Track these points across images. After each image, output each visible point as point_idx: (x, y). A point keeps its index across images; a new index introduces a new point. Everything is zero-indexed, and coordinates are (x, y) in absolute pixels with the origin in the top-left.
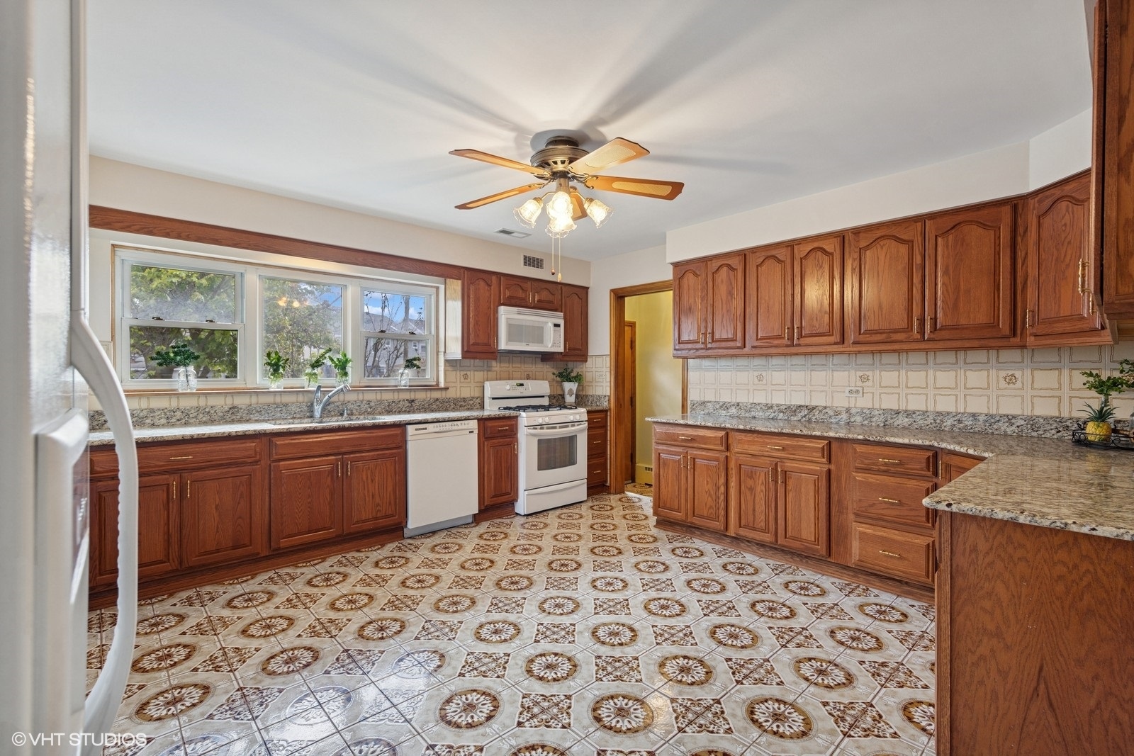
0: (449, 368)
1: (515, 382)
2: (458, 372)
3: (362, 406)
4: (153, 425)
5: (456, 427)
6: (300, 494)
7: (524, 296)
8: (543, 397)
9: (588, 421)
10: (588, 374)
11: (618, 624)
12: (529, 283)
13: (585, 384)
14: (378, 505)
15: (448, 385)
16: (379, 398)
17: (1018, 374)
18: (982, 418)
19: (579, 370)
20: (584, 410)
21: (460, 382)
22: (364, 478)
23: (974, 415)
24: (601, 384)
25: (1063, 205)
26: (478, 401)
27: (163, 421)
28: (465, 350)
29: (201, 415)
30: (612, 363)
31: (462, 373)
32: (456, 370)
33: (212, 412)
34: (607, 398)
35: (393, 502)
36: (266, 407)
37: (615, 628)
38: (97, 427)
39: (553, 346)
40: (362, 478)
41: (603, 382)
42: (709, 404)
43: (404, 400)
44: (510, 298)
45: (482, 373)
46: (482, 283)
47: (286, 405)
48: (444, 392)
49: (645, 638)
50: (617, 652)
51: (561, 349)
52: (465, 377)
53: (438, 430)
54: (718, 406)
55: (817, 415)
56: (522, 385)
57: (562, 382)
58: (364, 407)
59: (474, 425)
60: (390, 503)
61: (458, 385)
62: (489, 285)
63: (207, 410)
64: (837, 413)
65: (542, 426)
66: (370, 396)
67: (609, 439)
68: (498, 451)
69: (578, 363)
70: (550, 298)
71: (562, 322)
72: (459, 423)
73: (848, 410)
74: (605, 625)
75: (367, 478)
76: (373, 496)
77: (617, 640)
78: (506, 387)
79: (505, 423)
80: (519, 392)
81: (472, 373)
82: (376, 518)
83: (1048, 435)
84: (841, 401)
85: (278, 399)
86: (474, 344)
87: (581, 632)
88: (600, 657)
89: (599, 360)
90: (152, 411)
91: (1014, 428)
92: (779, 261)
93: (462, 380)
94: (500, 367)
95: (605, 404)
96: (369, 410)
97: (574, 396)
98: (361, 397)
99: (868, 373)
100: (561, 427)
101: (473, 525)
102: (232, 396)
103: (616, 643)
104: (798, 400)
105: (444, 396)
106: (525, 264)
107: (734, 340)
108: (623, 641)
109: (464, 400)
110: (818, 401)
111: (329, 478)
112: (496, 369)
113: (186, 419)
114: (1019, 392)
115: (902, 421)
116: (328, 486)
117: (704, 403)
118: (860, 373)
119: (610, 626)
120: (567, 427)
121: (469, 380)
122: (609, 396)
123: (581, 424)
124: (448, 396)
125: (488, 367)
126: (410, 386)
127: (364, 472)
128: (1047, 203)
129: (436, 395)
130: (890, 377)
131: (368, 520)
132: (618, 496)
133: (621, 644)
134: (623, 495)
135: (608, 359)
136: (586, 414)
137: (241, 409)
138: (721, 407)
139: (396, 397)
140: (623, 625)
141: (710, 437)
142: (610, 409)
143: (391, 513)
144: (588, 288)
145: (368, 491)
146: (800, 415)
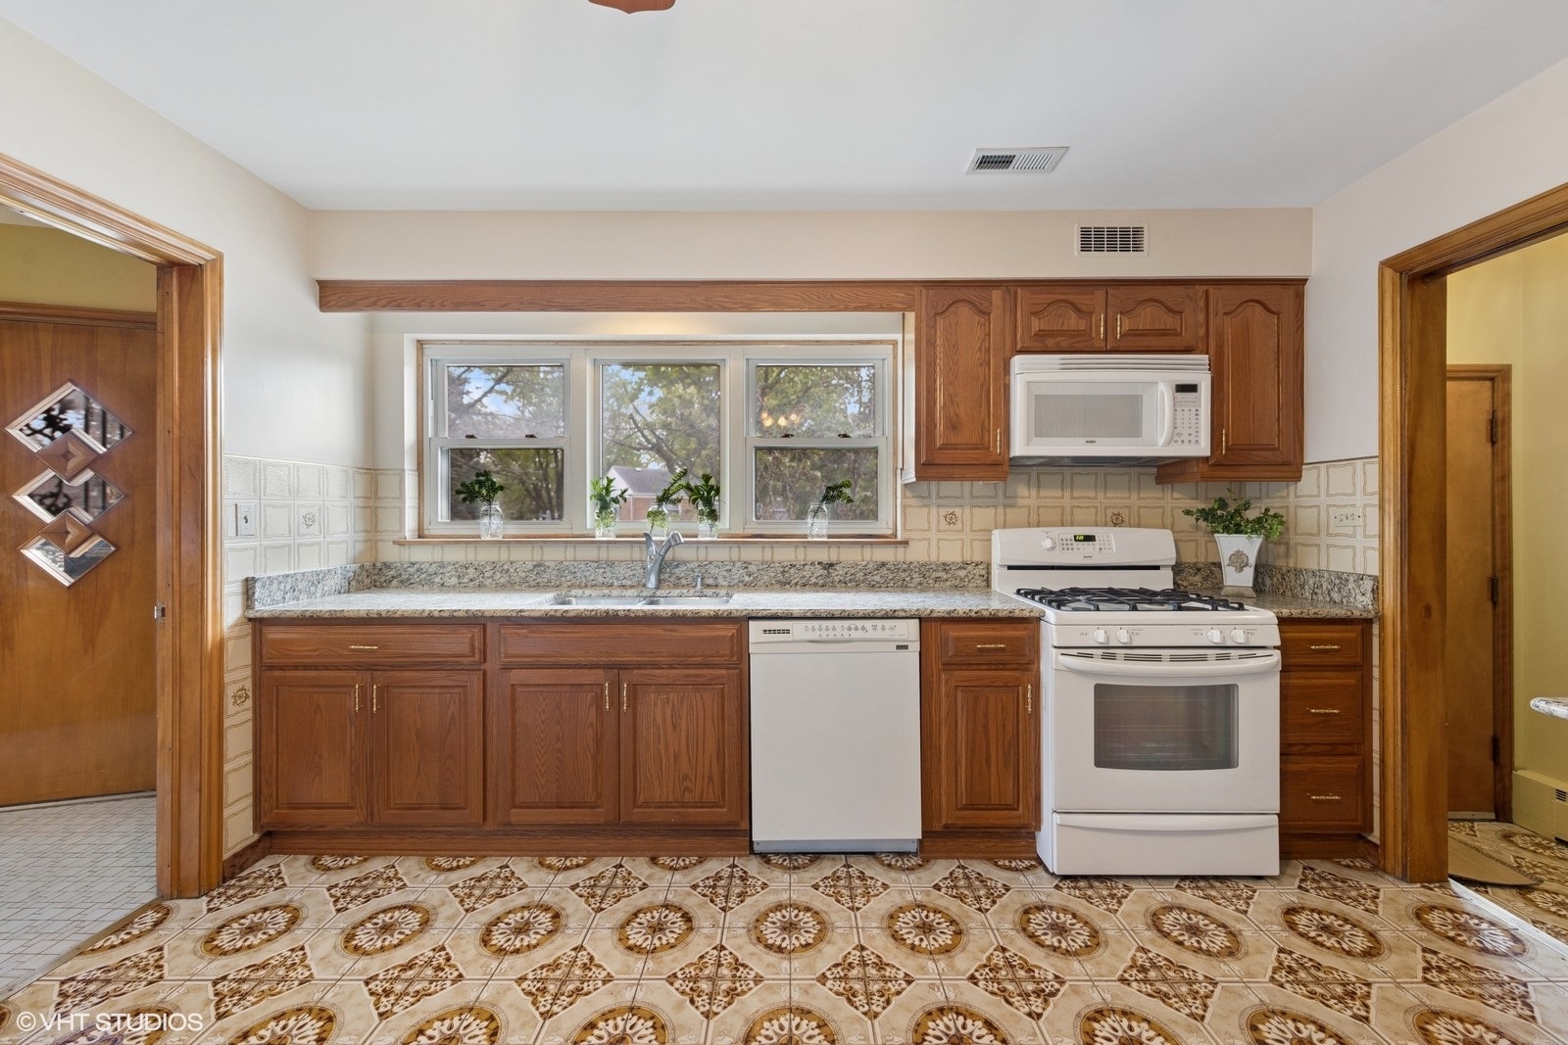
0: (914, 502)
1: (1070, 532)
2: (934, 510)
3: (734, 570)
4: (443, 585)
5: (860, 634)
6: (542, 732)
7: (1082, 328)
8: (1157, 568)
9: (1284, 648)
10: (1301, 513)
12: (1100, 294)
13: (1294, 539)
14: (686, 778)
15: (908, 536)
16: (768, 557)
19: (1275, 504)
20: (1268, 616)
21: (939, 531)
22: (659, 720)
24: (1349, 542)
26: (981, 570)
27: (454, 580)
28: (923, 461)
29: (498, 575)
30: (1390, 480)
31: (943, 511)
32: (927, 506)
33: (512, 570)
34: (1368, 585)
35: (716, 779)
36: (583, 566)
38: (385, 584)
39: (1170, 441)
40: (655, 720)
41: (1354, 535)
43: (812, 564)
44: (1042, 334)
45: (992, 511)
46: (964, 311)
47: (611, 564)
48: (901, 550)
51: (1203, 448)
52: (951, 519)
53: (815, 636)
56: (1089, 538)
57: (1213, 533)
58: (738, 573)
59: (910, 630)
60: (711, 778)
61: (934, 536)
62: (986, 314)
63: (506, 567)
65: (1108, 651)
66: (752, 554)
67: (1376, 703)
68: (977, 698)
69: (1274, 485)
70: (1169, 321)
71: (1204, 381)
72: (868, 624)
75: (664, 721)
76: (676, 758)
78: (1042, 544)
79: (998, 634)
80: (1080, 554)
81: (967, 511)
82: (684, 805)
85: (604, 554)
86: (944, 447)
89: (1340, 476)
90: (442, 565)
93: (944, 524)
94: (1039, 497)
95: (1361, 602)
96: (747, 579)
97: (1248, 574)
98: (735, 556)
100: (1174, 659)
101: (914, 861)
102: (575, 547)
105: (901, 558)
106: (1085, 248)
109: (945, 567)
111: (593, 710)
112: (1025, 502)
113: (481, 579)
116: (591, 725)
120: (1203, 658)
121: (959, 526)
122: (1375, 579)
123: (1254, 656)
124: (909, 559)
125: (1006, 497)
126: (829, 537)
127: (659, 707)
129: (885, 554)
131: (666, 805)
132: (1415, 894)
134: (1436, 895)
135: (1374, 469)
136: (1276, 629)
137: (549, 567)
139: (801, 556)
142: (1381, 619)
143: (711, 798)
144: (1304, 281)
145: (667, 746)
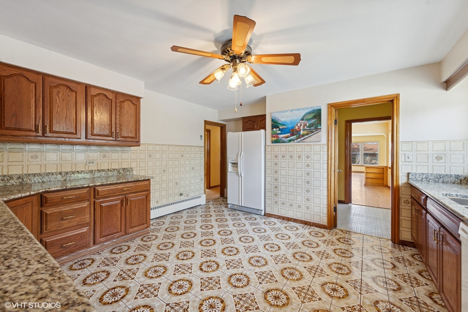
11: (208, 272)
37: (209, 269)
49: (196, 266)
50: (208, 259)
74: (214, 271)
77: (208, 264)
87: (224, 265)
88: (215, 256)
103: (209, 262)
108: (206, 264)
119: (211, 270)
133: (207, 262)
140: (205, 271)
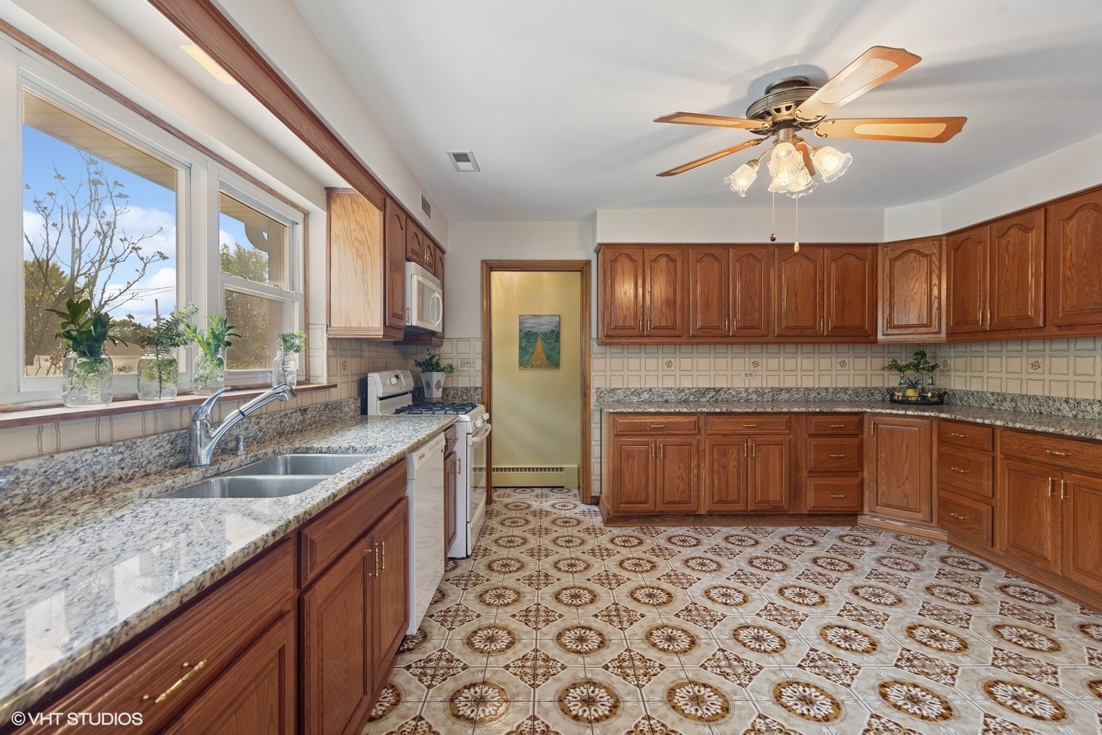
17: (847, 360)
18: (831, 391)
23: (827, 389)
25: (912, 255)
42: (619, 391)
54: (629, 393)
55: (723, 396)
64: (738, 393)
73: (746, 390)
83: (864, 399)
84: (739, 383)
91: (847, 396)
92: (718, 260)
99: (758, 360)
104: (704, 383)
107: (673, 328)
110: (720, 383)
114: (847, 372)
115: (784, 396)
117: (613, 390)
118: (752, 360)
128: (899, 252)
130: (773, 363)
138: (632, 393)
141: (683, 423)
146: (708, 396)
